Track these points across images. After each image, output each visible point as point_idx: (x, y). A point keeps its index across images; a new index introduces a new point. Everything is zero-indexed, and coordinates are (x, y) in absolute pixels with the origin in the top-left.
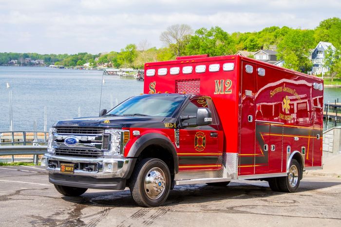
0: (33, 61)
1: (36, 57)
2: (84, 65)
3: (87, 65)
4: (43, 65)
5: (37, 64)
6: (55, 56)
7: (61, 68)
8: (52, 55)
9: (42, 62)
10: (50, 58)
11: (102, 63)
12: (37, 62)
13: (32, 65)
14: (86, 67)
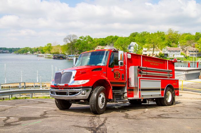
0: (4, 51)
1: (5, 49)
2: (28, 52)
3: (29, 52)
4: (9, 53)
5: (6, 52)
6: (14, 49)
7: (17, 54)
8: (13, 48)
9: (8, 51)
10: (12, 50)
11: (36, 52)
12: (6, 51)
13: (3, 53)
14: (28, 53)
